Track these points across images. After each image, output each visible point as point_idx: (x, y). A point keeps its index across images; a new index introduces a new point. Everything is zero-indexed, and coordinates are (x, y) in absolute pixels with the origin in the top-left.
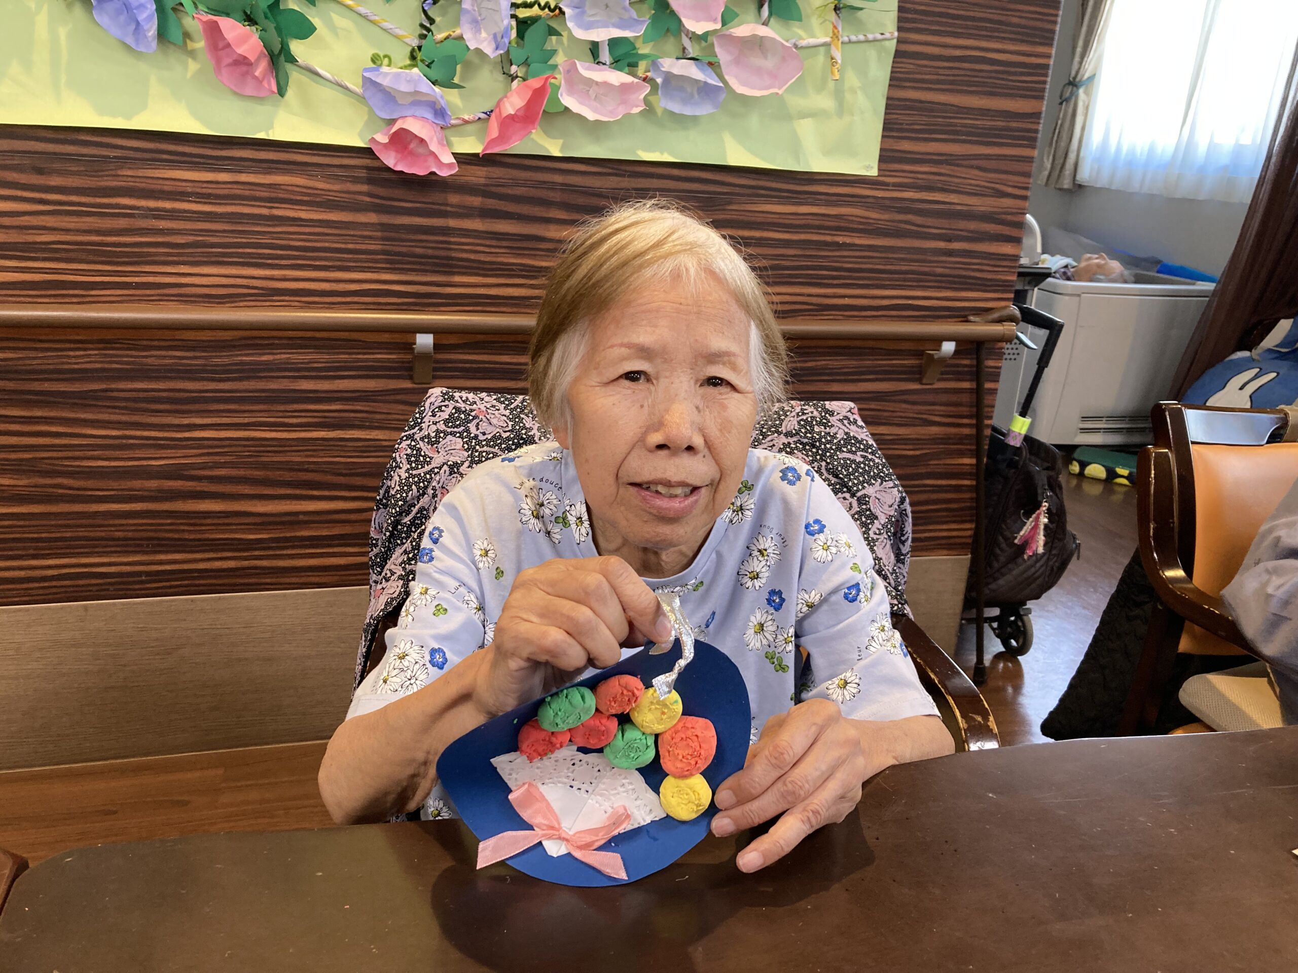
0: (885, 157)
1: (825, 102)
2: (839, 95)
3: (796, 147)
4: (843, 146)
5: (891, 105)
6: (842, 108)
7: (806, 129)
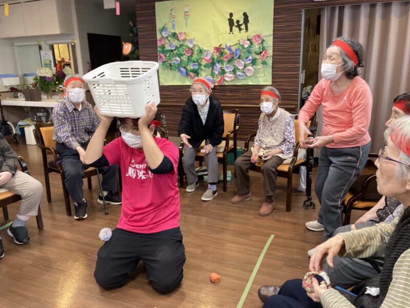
0: (272, 82)
1: (263, 75)
2: (264, 74)
3: (259, 81)
4: (266, 81)
5: (273, 75)
6: (265, 76)
7: (260, 79)
